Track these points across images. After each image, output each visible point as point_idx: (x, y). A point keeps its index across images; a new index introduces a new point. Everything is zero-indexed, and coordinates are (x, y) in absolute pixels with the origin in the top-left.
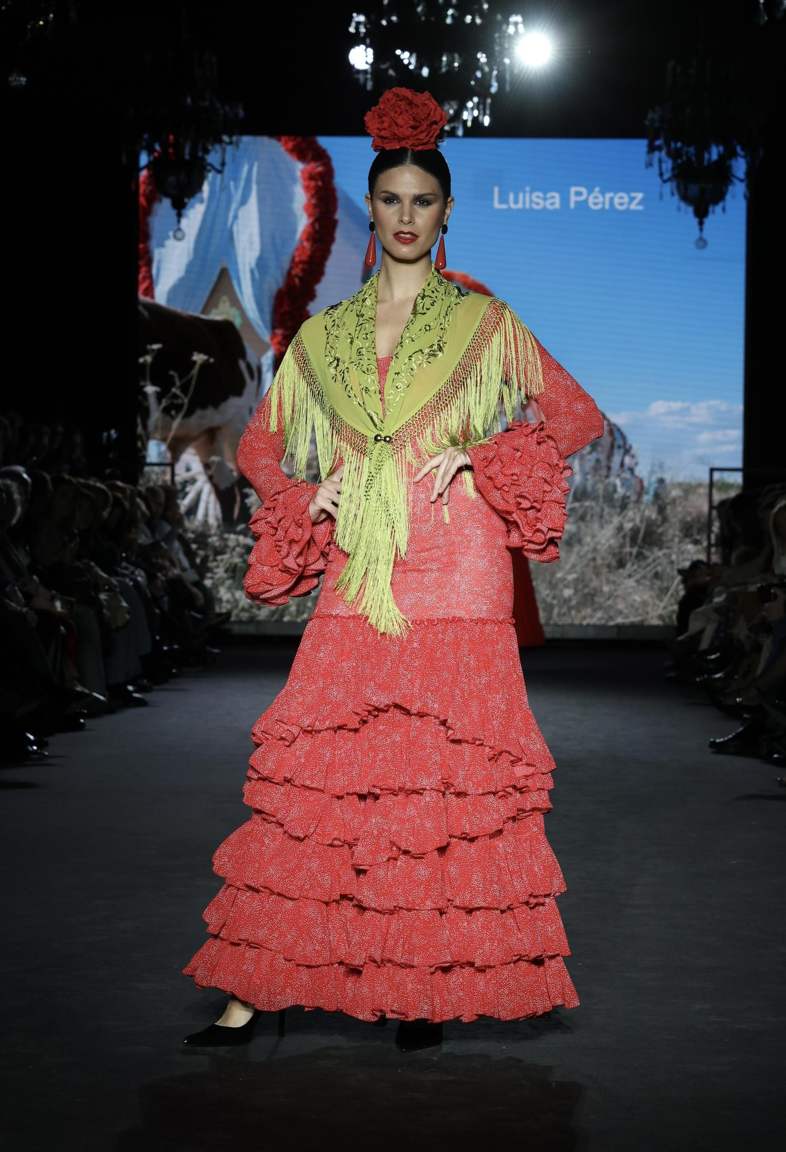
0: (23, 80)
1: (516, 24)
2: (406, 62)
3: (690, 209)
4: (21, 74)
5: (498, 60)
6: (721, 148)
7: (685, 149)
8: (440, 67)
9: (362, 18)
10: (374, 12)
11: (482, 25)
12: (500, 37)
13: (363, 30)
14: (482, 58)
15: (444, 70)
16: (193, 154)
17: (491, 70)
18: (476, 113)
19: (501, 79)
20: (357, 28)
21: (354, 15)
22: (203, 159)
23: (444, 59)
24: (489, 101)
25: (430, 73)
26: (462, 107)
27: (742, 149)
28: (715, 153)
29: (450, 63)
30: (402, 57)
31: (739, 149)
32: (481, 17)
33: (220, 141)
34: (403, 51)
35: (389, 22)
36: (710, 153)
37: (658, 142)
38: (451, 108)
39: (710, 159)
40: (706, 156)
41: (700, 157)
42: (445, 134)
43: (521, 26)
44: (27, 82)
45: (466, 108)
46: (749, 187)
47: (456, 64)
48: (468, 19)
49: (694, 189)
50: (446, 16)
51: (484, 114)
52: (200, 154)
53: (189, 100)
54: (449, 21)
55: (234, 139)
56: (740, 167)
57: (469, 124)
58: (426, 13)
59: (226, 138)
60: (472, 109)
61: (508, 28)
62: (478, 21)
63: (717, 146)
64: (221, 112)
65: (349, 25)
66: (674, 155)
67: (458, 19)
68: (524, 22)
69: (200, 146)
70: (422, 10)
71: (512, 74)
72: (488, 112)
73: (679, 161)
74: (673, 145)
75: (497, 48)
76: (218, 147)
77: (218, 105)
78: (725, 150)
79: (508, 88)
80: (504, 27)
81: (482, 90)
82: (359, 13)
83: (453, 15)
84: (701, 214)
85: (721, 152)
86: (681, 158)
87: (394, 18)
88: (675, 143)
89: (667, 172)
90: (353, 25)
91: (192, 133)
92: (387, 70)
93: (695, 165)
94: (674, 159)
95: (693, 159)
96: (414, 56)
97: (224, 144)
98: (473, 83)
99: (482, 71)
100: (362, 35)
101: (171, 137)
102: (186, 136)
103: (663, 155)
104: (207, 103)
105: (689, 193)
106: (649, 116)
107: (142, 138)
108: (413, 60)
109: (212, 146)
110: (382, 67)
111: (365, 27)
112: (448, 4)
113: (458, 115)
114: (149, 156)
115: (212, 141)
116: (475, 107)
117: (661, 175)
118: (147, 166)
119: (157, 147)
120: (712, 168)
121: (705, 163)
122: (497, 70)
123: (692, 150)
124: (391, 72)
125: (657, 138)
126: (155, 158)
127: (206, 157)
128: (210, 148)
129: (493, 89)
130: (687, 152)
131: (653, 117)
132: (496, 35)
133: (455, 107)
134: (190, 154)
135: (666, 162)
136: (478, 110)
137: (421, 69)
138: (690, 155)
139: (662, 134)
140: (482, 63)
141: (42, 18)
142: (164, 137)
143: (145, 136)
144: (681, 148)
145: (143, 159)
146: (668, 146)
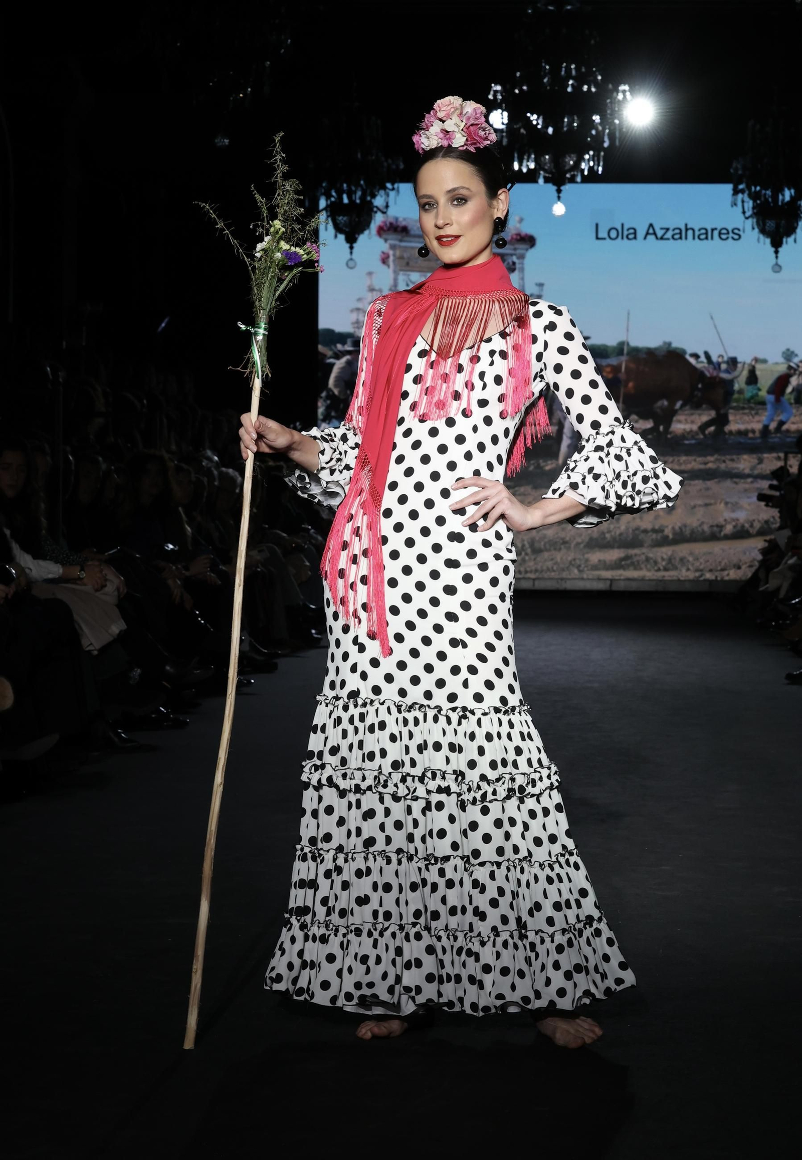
0: (227, 141)
1: (624, 92)
2: (535, 123)
3: (768, 241)
4: (225, 136)
5: (610, 120)
6: (793, 191)
7: (763, 192)
8: (563, 127)
9: (499, 88)
10: (508, 83)
11: (596, 92)
12: (611, 102)
13: (500, 97)
14: (596, 118)
15: (565, 129)
16: (363, 198)
17: (604, 129)
18: (592, 164)
19: (612, 137)
20: (495, 96)
21: (493, 85)
22: (371, 203)
23: (566, 120)
24: (602, 154)
25: (554, 131)
26: (580, 159)
28: (787, 195)
29: (570, 123)
30: (532, 118)
32: (595, 87)
33: (385, 188)
34: (532, 114)
35: (521, 90)
36: (783, 195)
37: (741, 187)
38: (572, 160)
39: (783, 200)
40: (781, 197)
41: (775, 197)
42: (567, 181)
43: (628, 94)
44: (229, 142)
45: (584, 160)
47: (575, 124)
48: (585, 88)
49: (771, 224)
50: (568, 85)
51: (599, 165)
52: (369, 198)
53: (359, 156)
54: (569, 89)
55: (396, 186)
57: (586, 173)
58: (552, 82)
59: (389, 185)
60: (589, 160)
61: (618, 95)
62: (593, 90)
63: (789, 189)
64: (385, 164)
65: (489, 93)
66: (754, 197)
67: (577, 88)
68: (631, 91)
69: (368, 192)
70: (548, 81)
71: (621, 132)
72: (601, 164)
73: (759, 202)
74: (753, 188)
75: (609, 112)
76: (382, 192)
77: (383, 159)
78: (795, 193)
79: (617, 143)
80: (615, 94)
81: (596, 145)
82: (496, 84)
83: (572, 85)
84: (777, 244)
85: (793, 193)
86: (760, 199)
87: (525, 88)
88: (755, 188)
89: (749, 210)
90: (492, 93)
91: (362, 182)
92: (519, 129)
93: (772, 205)
94: (754, 200)
95: (770, 200)
96: (541, 118)
97: (387, 190)
98: (589, 139)
99: (597, 130)
100: (499, 101)
101: (345, 185)
102: (358, 185)
103: (746, 196)
104: (374, 158)
105: (767, 227)
106: (734, 165)
107: (321, 186)
108: (540, 121)
109: (378, 192)
110: (515, 127)
111: (502, 95)
112: (569, 76)
113: (577, 165)
114: (327, 201)
115: (378, 187)
116: (591, 159)
117: (744, 212)
118: (325, 209)
119: (334, 194)
120: (786, 207)
121: (780, 203)
122: (609, 129)
123: (769, 192)
124: (522, 131)
125: (741, 183)
126: (332, 202)
127: (373, 200)
128: (376, 193)
129: (606, 145)
130: (765, 194)
131: (737, 166)
132: (608, 101)
133: (575, 159)
134: (360, 198)
135: (748, 202)
136: (594, 161)
137: (547, 128)
138: (767, 196)
139: (744, 180)
140: (597, 124)
141: (242, 92)
142: (338, 185)
143: (324, 185)
144: (760, 191)
145: (323, 203)
146: (750, 189)
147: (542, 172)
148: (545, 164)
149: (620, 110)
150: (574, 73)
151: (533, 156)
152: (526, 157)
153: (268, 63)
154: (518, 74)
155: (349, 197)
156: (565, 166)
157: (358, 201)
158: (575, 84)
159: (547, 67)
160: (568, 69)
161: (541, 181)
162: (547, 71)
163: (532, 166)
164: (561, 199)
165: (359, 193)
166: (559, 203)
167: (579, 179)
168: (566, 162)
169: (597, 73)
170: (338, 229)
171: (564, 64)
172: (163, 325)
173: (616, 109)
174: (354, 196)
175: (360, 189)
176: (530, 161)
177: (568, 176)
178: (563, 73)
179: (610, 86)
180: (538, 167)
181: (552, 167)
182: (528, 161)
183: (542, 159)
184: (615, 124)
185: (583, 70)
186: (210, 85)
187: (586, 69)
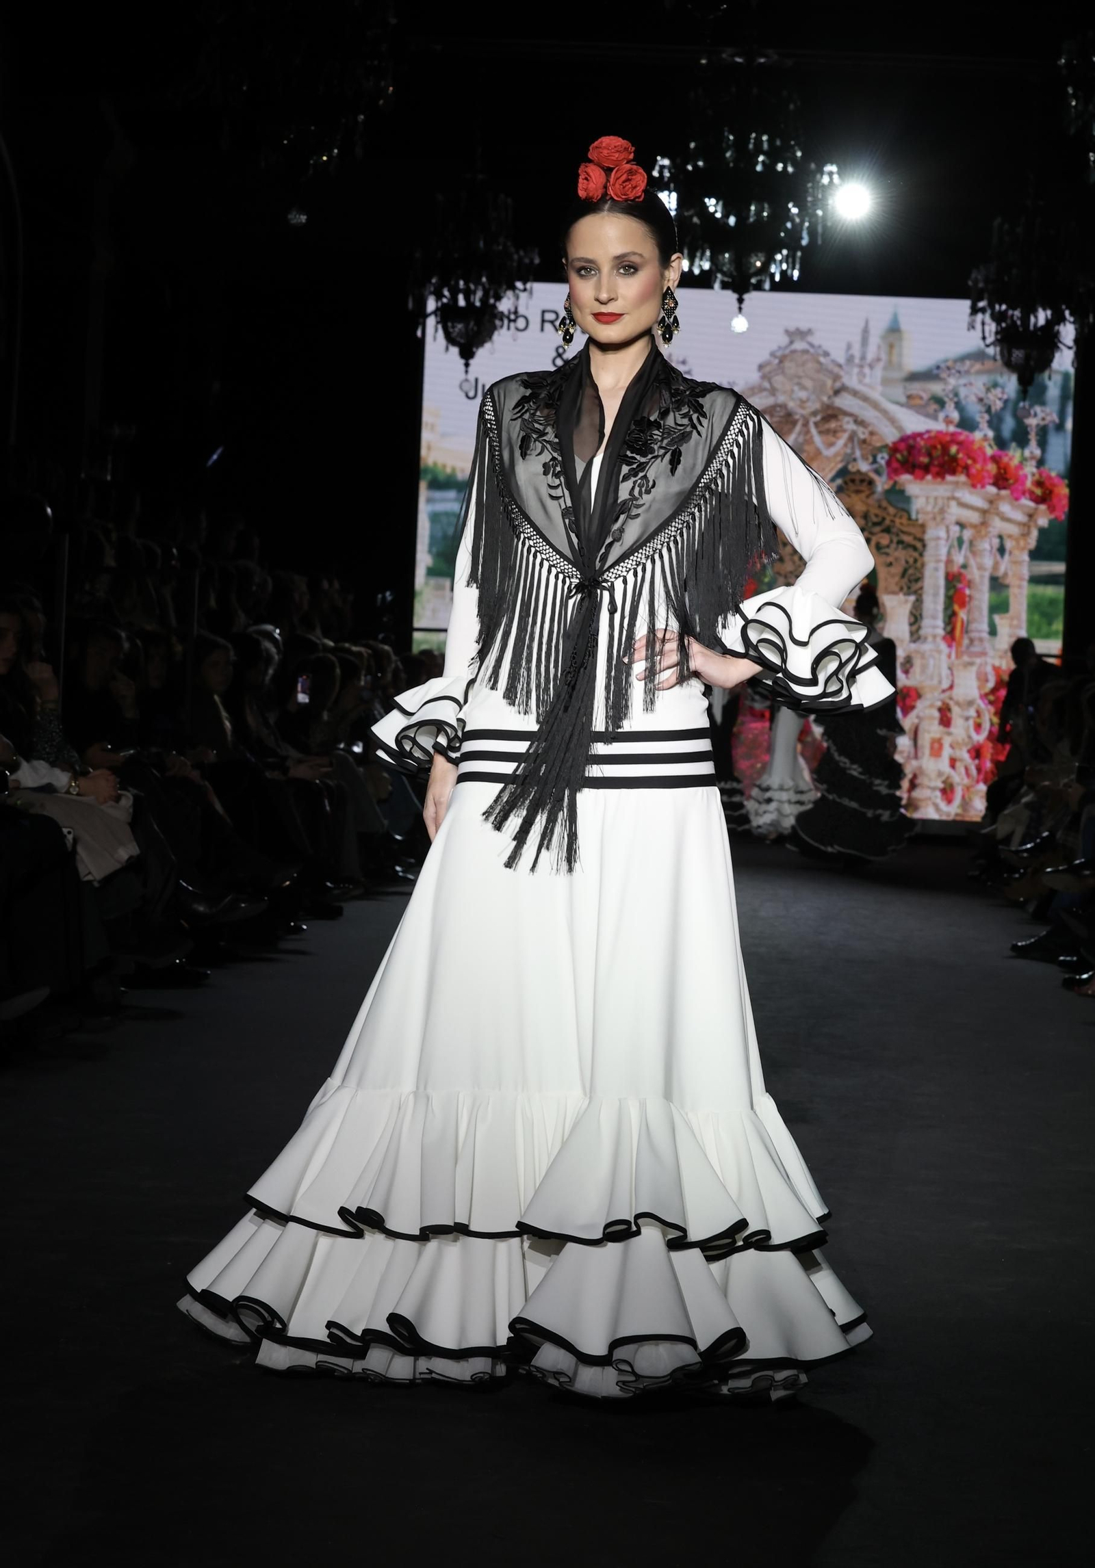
0: (303, 218)
1: (831, 174)
2: (712, 209)
3: (1015, 377)
4: (301, 211)
5: (810, 211)
6: (1049, 313)
7: (1010, 312)
8: (748, 217)
9: (666, 162)
10: (679, 157)
11: (794, 173)
12: (813, 188)
13: (667, 174)
14: (794, 208)
15: (751, 220)
16: (484, 300)
17: (802, 222)
18: (784, 266)
19: (813, 232)
20: (661, 172)
21: (659, 158)
22: (494, 306)
23: (753, 208)
24: (799, 254)
25: (737, 223)
26: (769, 260)
27: (1071, 314)
28: (1042, 317)
29: (759, 212)
30: (709, 204)
31: (1067, 313)
32: (793, 166)
33: (513, 288)
34: (709, 198)
35: (695, 167)
36: (1036, 317)
37: (981, 304)
38: (759, 260)
39: (1037, 323)
40: (1032, 319)
41: (1025, 319)
42: (751, 288)
43: (836, 177)
44: (307, 220)
45: (775, 261)
46: (1077, 354)
47: (765, 214)
48: (780, 167)
49: (1018, 354)
50: (757, 162)
51: (794, 268)
52: (492, 301)
53: (481, 244)
54: (759, 168)
55: (528, 285)
56: (1068, 332)
57: (777, 278)
58: (736, 159)
59: (519, 285)
60: (781, 262)
61: (822, 176)
62: (790, 169)
63: (1044, 309)
64: (516, 257)
66: (998, 318)
67: (770, 167)
68: (839, 173)
69: (492, 293)
70: (731, 156)
71: (825, 227)
72: (798, 266)
73: (1004, 325)
74: (997, 307)
75: (809, 199)
76: (510, 293)
77: (512, 250)
79: (820, 242)
80: (818, 176)
81: (792, 243)
82: (663, 157)
83: (764, 162)
84: (1027, 381)
85: (1049, 316)
86: (1005, 321)
87: (700, 163)
88: (1000, 306)
89: (990, 336)
90: (657, 168)
91: (484, 279)
92: (691, 217)
93: (1021, 329)
94: (998, 323)
95: (1019, 323)
96: (721, 203)
97: (517, 292)
98: (782, 234)
99: (793, 221)
100: (666, 179)
101: (461, 283)
102: (478, 282)
103: (987, 318)
104: (501, 248)
105: (1013, 359)
106: (973, 276)
107: (430, 282)
108: (719, 208)
109: (505, 292)
110: (686, 214)
111: (670, 172)
112: (759, 150)
113: (766, 266)
114: (437, 301)
115: (504, 287)
116: (784, 260)
117: (984, 338)
118: (435, 313)
119: (446, 293)
120: (1039, 333)
121: (1032, 327)
122: (810, 222)
123: (1017, 313)
124: (695, 220)
125: (981, 299)
126: (443, 304)
127: (498, 304)
128: (502, 294)
129: (804, 242)
130: (1013, 316)
131: (977, 277)
132: (810, 185)
133: (763, 259)
134: (481, 300)
135: (990, 325)
136: (787, 263)
137: (728, 217)
138: (1015, 318)
139: (986, 295)
140: (793, 214)
141: (326, 154)
142: (453, 283)
143: (434, 281)
144: (1006, 311)
145: (431, 305)
146: (993, 308)
147: (719, 276)
148: (724, 265)
149: (824, 198)
150: (766, 146)
151: (708, 253)
152: (698, 254)
153: (362, 117)
154: (692, 145)
155: (467, 299)
156: (749, 268)
157: (478, 304)
158: (767, 162)
159: (731, 137)
160: (758, 142)
161: (717, 285)
162: (730, 143)
163: (706, 266)
164: (743, 311)
165: (479, 294)
166: (740, 316)
167: (767, 286)
168: (750, 263)
169: (796, 148)
170: (450, 339)
171: (754, 135)
172: (215, 457)
173: (820, 196)
174: (472, 297)
175: (480, 288)
176: (704, 259)
177: (753, 281)
178: (751, 146)
179: (813, 166)
180: (714, 268)
181: (732, 269)
182: (701, 259)
183: (720, 258)
184: (816, 215)
185: (778, 143)
186: (285, 144)
187: (782, 141)
